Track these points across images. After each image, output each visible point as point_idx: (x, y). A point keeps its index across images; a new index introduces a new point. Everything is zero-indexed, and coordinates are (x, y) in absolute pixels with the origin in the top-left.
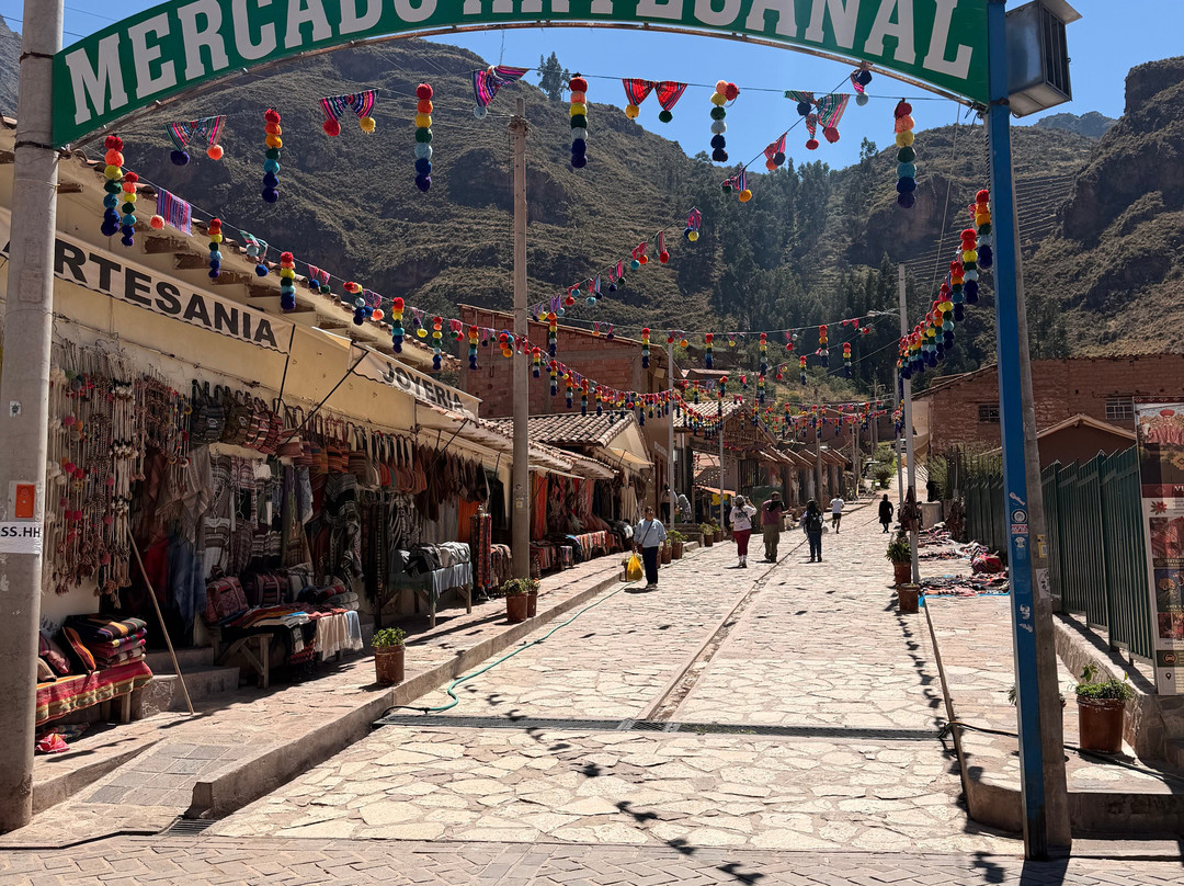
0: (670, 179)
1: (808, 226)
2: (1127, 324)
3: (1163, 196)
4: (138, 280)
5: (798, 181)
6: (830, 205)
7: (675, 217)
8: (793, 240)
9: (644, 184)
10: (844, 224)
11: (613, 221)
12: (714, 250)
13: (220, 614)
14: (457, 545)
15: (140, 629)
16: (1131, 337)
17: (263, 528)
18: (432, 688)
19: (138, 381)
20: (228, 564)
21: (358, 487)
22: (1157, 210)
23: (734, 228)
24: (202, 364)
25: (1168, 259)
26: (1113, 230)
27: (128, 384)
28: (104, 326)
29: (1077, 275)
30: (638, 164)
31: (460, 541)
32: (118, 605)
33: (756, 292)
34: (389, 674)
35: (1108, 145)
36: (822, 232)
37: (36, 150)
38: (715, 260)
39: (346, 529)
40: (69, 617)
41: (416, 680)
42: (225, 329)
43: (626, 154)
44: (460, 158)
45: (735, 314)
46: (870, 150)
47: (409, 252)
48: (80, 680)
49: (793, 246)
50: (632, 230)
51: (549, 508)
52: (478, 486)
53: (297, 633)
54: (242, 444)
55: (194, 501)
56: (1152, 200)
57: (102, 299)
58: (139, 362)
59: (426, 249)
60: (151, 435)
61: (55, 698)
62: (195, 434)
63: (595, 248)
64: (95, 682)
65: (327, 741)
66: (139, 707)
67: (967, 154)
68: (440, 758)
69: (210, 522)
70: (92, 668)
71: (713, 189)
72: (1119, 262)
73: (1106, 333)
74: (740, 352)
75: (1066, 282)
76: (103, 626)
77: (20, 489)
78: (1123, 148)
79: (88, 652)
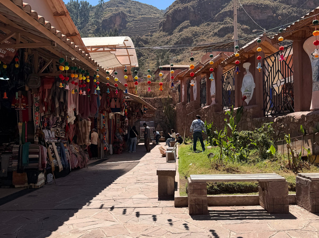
1: (83, 21)
2: (183, 57)
3: (190, 22)
8: (78, 25)
10: (94, 22)
16: (185, 61)
22: (188, 26)
25: (193, 40)
26: (176, 30)
29: (167, 42)
35: (174, 6)
36: (88, 23)
56: (187, 23)
67: (129, 8)
72: (180, 39)
73: (177, 60)
75: (164, 44)
78: (179, 7)
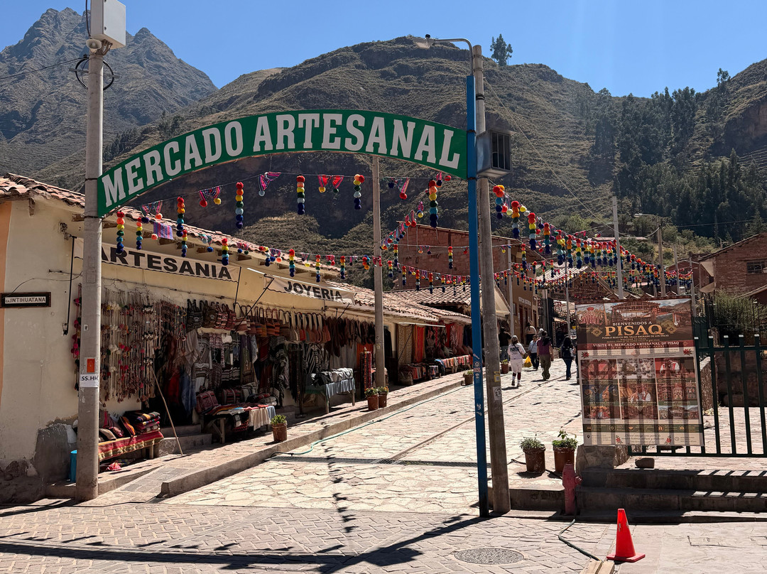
0: (582, 109)
1: (681, 132)
4: (154, 259)
5: (672, 102)
6: (697, 117)
7: (586, 134)
8: (671, 143)
9: (564, 114)
10: (707, 129)
11: (543, 141)
12: (614, 154)
13: (203, 409)
14: (345, 370)
15: (157, 417)
17: (228, 366)
18: (305, 444)
19: (157, 304)
20: (209, 385)
21: (287, 342)
23: (627, 138)
24: (192, 291)
27: (151, 307)
28: (140, 281)
30: (560, 101)
31: (347, 367)
32: (148, 406)
33: (644, 180)
34: (280, 437)
36: (692, 135)
37: (92, 219)
38: (615, 161)
39: (280, 364)
40: (126, 412)
41: (294, 440)
42: (202, 274)
43: (551, 95)
44: (441, 111)
45: (630, 197)
46: (724, 77)
47: (410, 173)
48: (126, 440)
49: (672, 147)
50: (556, 145)
51: (426, 344)
52: (369, 335)
53: (237, 418)
54: (214, 327)
55: (190, 355)
57: (137, 270)
58: (158, 295)
59: (421, 171)
60: (165, 328)
61: (115, 447)
62: (189, 326)
63: (531, 160)
64: (135, 441)
65: (235, 467)
66: (158, 452)
68: (280, 475)
69: (198, 365)
70: (133, 435)
71: (611, 113)
74: (629, 224)
76: (139, 415)
77: (89, 360)
79: (131, 427)
